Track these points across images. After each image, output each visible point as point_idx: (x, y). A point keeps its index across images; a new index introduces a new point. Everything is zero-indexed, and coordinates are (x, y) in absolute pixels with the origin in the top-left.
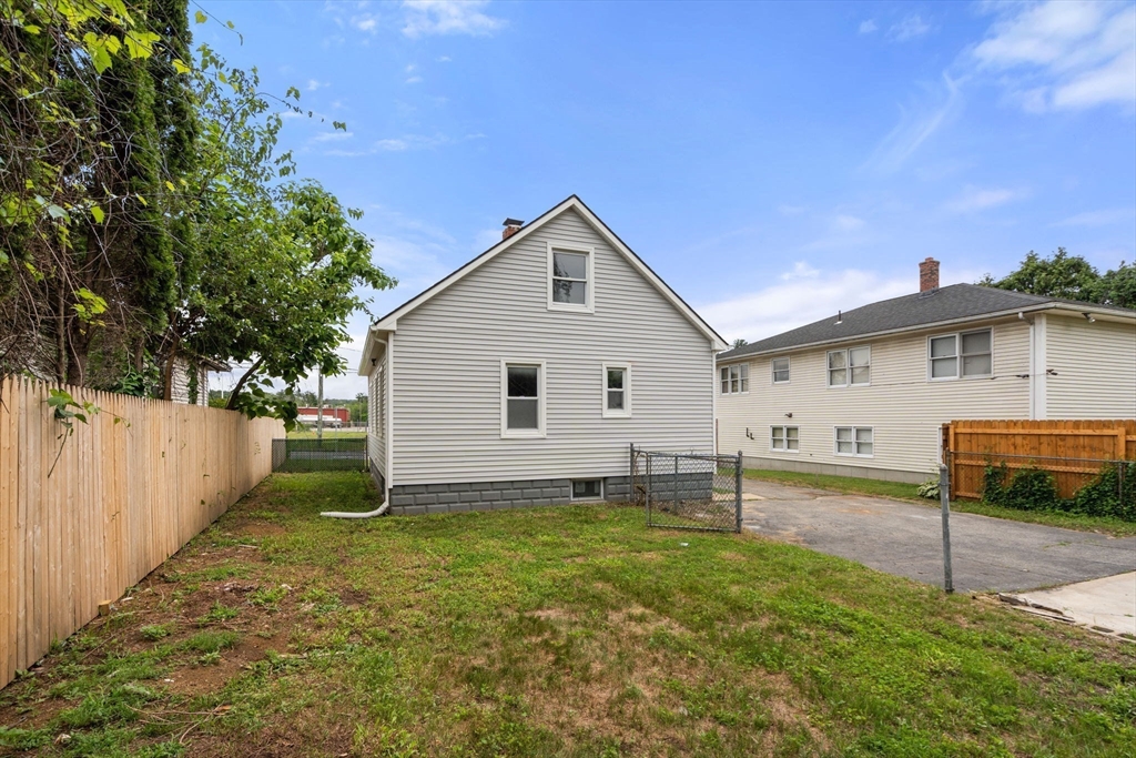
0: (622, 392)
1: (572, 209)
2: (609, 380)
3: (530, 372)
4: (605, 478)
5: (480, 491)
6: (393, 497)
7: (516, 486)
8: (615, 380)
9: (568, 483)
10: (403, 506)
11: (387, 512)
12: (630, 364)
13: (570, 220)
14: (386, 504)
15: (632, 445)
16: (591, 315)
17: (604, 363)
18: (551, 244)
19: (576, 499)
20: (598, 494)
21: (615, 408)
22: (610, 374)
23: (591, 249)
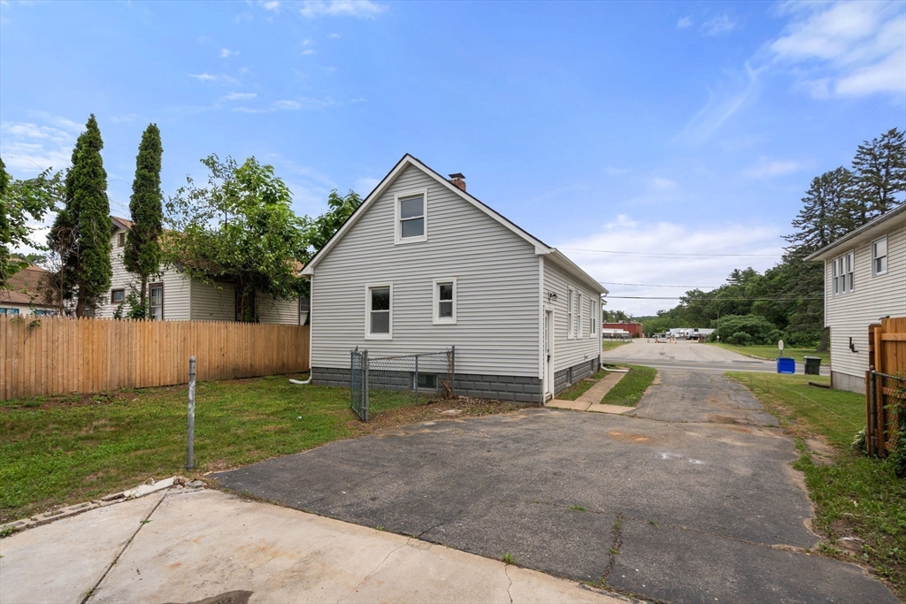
0: (451, 303)
1: (409, 165)
2: (441, 293)
3: (385, 292)
6: (313, 374)
8: (446, 292)
10: (317, 380)
11: (311, 383)
12: (456, 278)
13: (409, 173)
14: (311, 378)
15: (453, 347)
16: (426, 243)
17: (435, 280)
18: (397, 195)
19: (419, 389)
20: (435, 387)
21: (445, 316)
22: (442, 288)
23: (424, 190)
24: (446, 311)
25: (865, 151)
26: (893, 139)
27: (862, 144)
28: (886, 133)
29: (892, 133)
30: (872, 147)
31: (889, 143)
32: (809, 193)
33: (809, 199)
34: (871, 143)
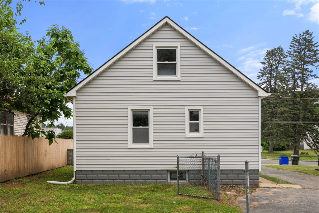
0: (198, 123)
1: (166, 24)
2: (190, 116)
3: (145, 113)
4: (188, 170)
5: (119, 174)
6: (77, 175)
7: (137, 172)
8: (194, 116)
9: (166, 172)
10: (82, 180)
11: (74, 182)
12: (203, 107)
13: (166, 30)
14: (74, 179)
15: (203, 152)
16: (179, 81)
17: (186, 107)
18: (155, 45)
19: (172, 181)
20: (185, 179)
21: (194, 132)
22: (191, 113)
23: (178, 45)
24: (195, 128)
25: (295, 40)
26: (307, 36)
27: (295, 36)
28: (305, 32)
29: (307, 32)
30: (298, 38)
31: (305, 37)
32: (265, 59)
33: (264, 63)
34: (298, 36)
